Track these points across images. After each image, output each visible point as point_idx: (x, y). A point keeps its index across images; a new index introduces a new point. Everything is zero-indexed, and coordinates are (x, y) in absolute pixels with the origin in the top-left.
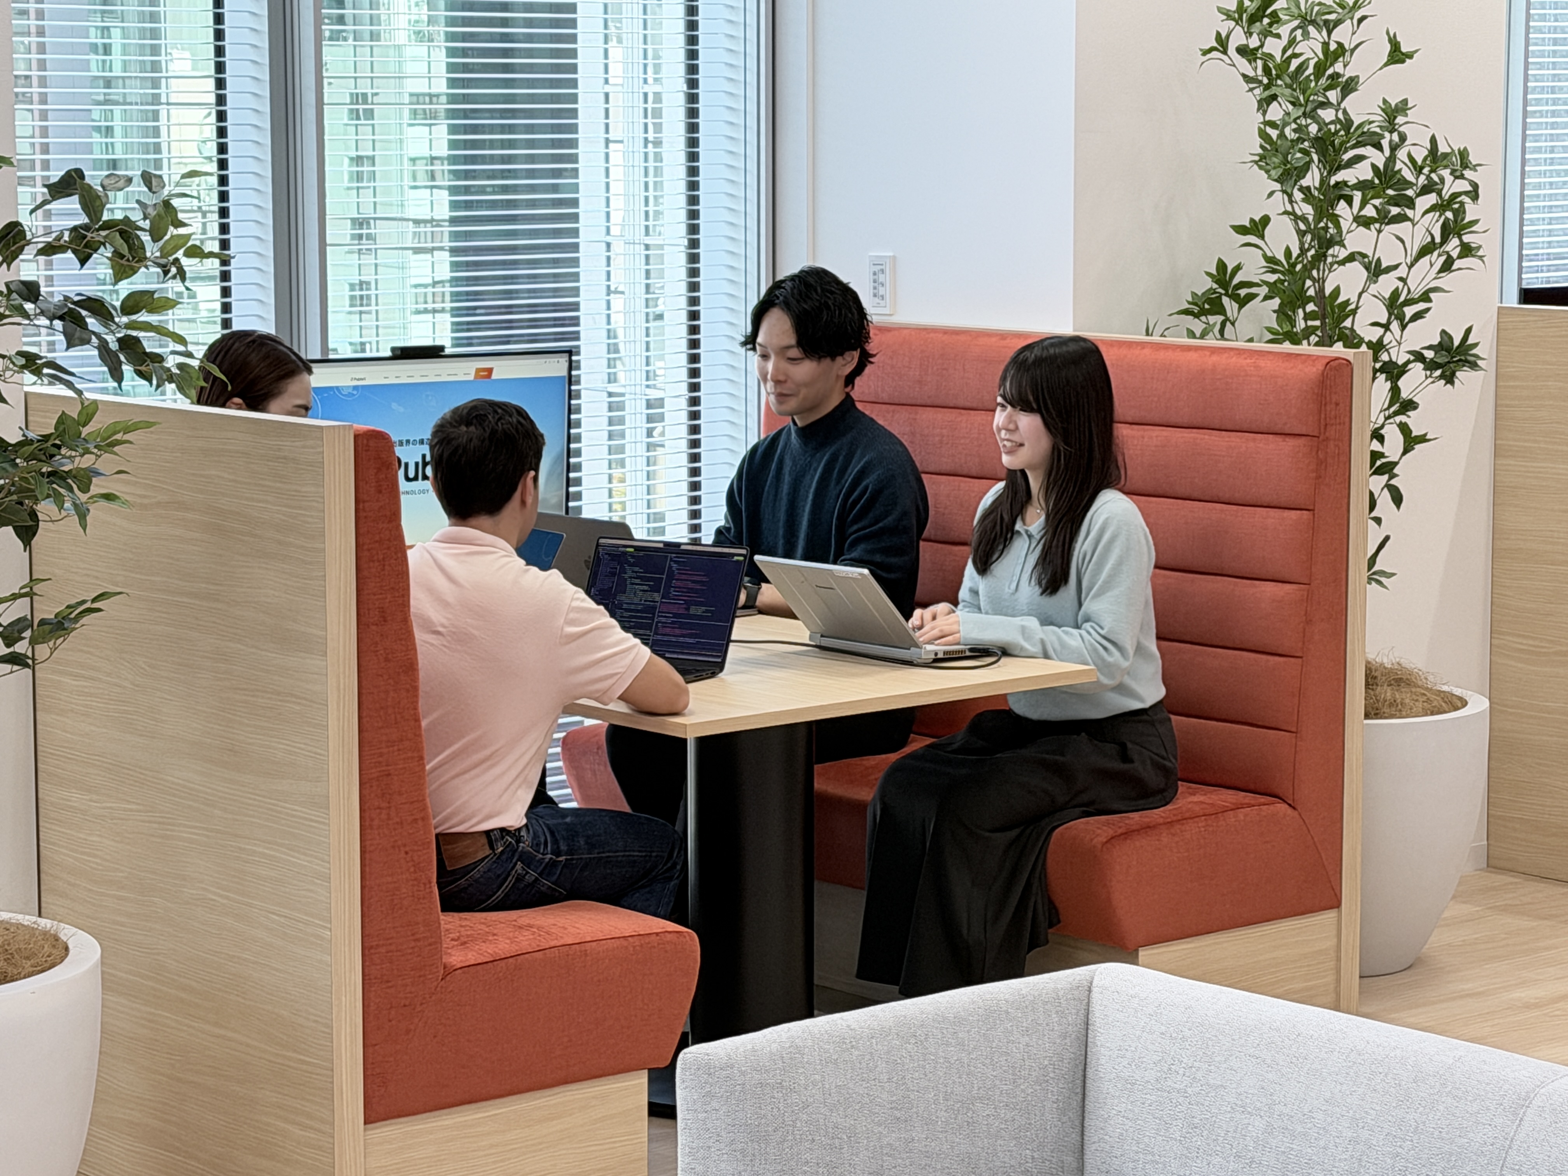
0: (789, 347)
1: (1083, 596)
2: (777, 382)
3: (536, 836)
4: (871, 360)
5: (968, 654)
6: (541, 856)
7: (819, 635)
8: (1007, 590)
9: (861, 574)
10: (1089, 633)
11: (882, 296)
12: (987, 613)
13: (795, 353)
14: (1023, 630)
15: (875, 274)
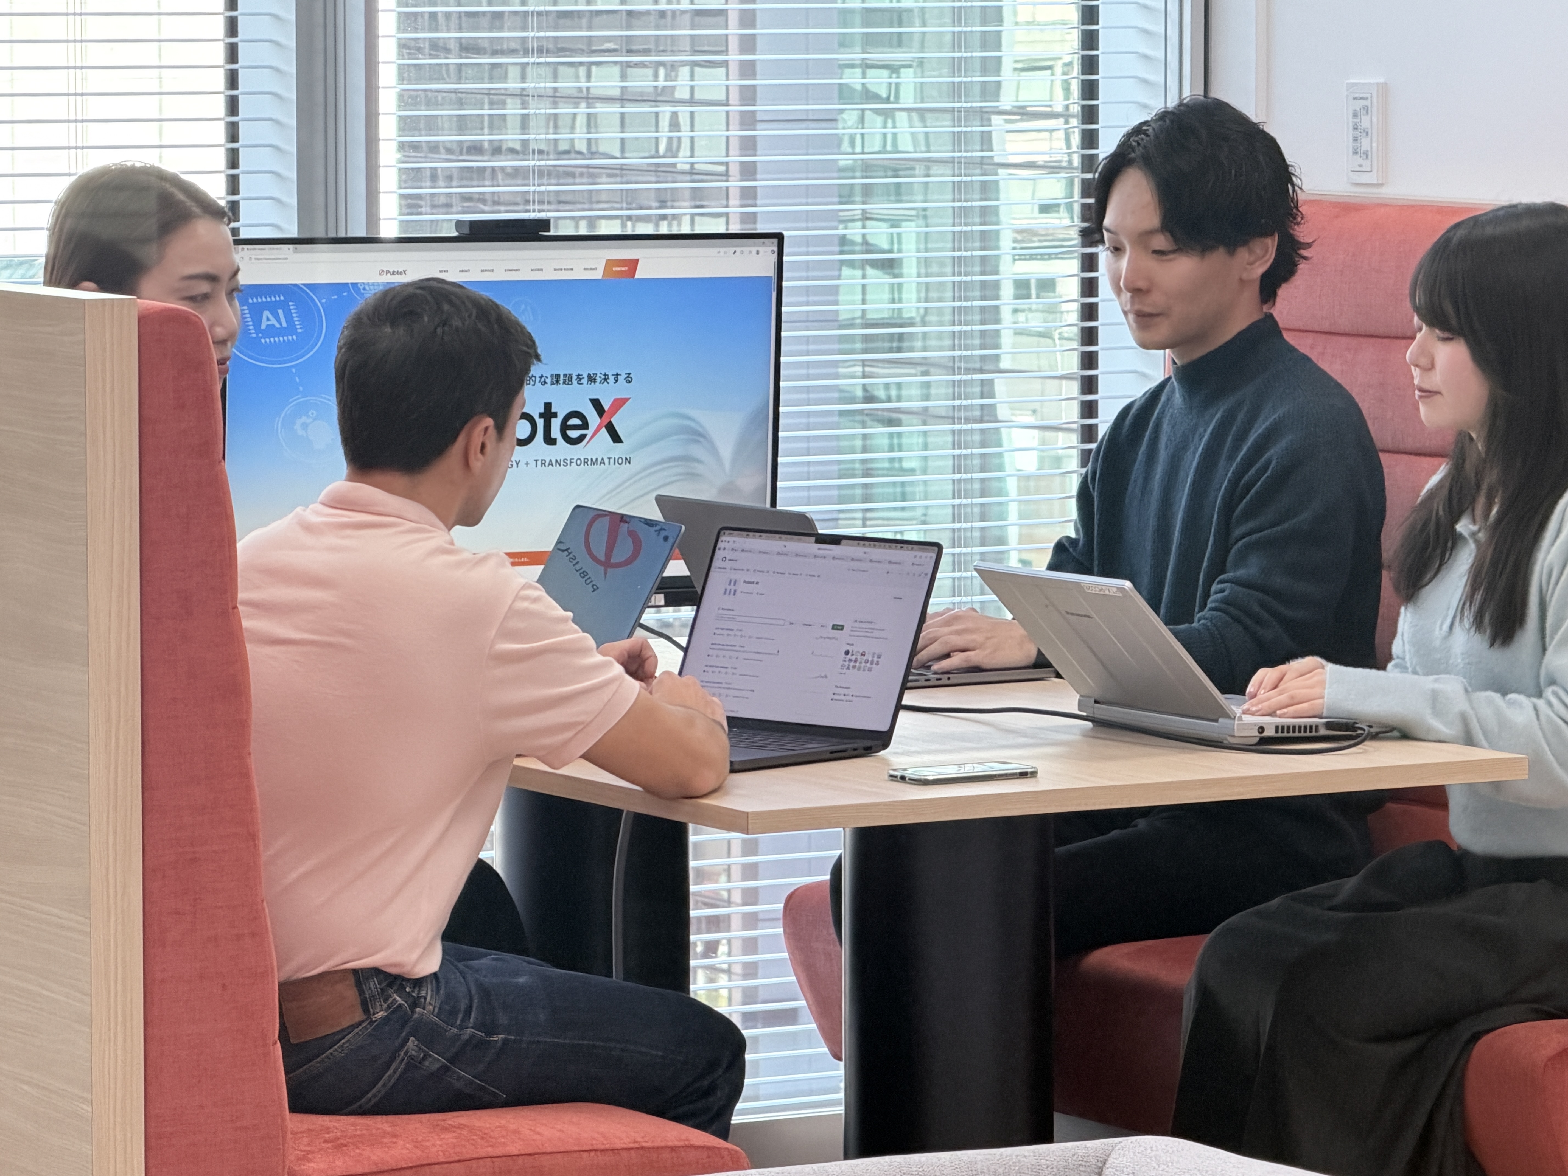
0: (1151, 233)
1: (1547, 639)
2: (1137, 292)
3: (450, 997)
4: (1304, 253)
5: (1323, 732)
6: (455, 1030)
7: (1093, 700)
8: (1437, 632)
9: (1121, 589)
10: (1550, 704)
11: (1366, 154)
12: (1415, 672)
13: (1161, 242)
14: (1434, 697)
15: (1355, 115)
